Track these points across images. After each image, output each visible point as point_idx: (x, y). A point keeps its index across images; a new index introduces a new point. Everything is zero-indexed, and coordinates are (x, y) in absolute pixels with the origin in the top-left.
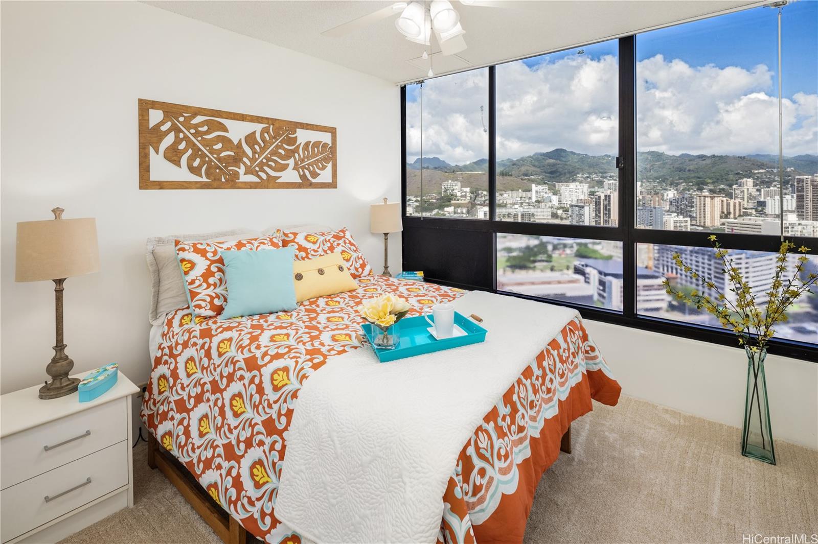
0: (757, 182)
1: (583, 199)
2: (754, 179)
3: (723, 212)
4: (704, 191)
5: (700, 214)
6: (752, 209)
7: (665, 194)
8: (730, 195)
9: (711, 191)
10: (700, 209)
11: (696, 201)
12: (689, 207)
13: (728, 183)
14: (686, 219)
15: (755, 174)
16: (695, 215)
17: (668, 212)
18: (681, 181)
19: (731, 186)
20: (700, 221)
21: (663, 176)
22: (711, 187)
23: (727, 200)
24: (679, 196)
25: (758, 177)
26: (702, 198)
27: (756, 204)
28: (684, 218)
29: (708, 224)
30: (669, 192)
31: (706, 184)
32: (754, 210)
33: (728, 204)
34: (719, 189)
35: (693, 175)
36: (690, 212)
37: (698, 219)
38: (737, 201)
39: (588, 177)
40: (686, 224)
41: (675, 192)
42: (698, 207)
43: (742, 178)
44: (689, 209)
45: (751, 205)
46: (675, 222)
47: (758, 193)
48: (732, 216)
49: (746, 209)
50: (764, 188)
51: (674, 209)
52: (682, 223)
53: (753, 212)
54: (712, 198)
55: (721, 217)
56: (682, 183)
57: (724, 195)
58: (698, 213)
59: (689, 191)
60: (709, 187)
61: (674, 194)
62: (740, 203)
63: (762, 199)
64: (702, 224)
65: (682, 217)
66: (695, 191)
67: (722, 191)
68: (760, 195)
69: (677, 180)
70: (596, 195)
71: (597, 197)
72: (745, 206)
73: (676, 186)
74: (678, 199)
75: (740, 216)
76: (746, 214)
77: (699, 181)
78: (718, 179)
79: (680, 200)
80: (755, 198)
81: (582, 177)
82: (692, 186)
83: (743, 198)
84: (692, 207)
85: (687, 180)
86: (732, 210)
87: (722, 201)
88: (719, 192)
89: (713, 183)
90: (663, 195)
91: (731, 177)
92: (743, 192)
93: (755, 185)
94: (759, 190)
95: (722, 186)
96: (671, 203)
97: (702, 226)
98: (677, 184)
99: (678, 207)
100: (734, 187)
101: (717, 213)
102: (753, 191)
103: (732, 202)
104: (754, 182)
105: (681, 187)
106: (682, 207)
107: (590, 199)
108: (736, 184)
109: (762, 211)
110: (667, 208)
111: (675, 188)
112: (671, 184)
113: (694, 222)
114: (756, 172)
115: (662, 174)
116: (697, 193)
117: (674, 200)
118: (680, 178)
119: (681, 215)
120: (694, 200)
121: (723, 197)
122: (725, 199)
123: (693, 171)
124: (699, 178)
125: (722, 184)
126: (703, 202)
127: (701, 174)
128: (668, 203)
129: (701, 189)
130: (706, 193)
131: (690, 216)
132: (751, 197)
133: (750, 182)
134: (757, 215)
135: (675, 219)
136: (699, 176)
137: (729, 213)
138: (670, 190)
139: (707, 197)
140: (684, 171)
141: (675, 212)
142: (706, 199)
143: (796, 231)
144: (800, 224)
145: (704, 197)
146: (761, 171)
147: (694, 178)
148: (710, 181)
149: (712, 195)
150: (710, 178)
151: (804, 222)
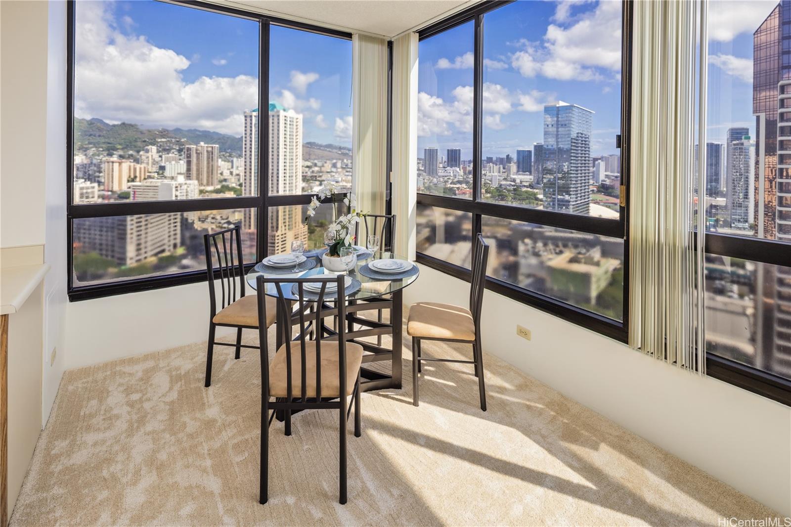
0: (160, 149)
2: (157, 146)
3: (130, 176)
4: (114, 156)
5: (108, 179)
6: (154, 172)
8: (137, 161)
9: (121, 157)
10: (108, 174)
11: (104, 166)
12: (97, 172)
13: (136, 149)
14: (93, 185)
15: (158, 142)
16: (103, 180)
18: (91, 146)
19: (138, 152)
20: (108, 186)
22: (121, 152)
23: (134, 165)
24: (87, 162)
25: (161, 145)
26: (111, 164)
27: (158, 168)
28: (91, 183)
29: (116, 188)
30: (77, 157)
31: (116, 149)
32: (156, 174)
33: (135, 169)
34: (129, 155)
35: (103, 141)
36: (98, 177)
37: (106, 184)
38: (143, 166)
40: (93, 190)
41: (84, 157)
42: (106, 172)
43: (148, 145)
44: (97, 174)
45: (154, 169)
46: (82, 188)
47: (160, 159)
48: (138, 179)
49: (150, 172)
50: (164, 154)
51: (81, 174)
53: (156, 175)
54: (120, 163)
55: (128, 181)
56: (92, 148)
57: (132, 161)
58: (106, 178)
59: (98, 157)
60: (119, 153)
61: (82, 159)
62: (145, 168)
63: (163, 164)
64: (110, 189)
65: (89, 183)
66: (105, 156)
68: (162, 160)
69: (86, 145)
72: (150, 170)
73: (85, 151)
74: (86, 164)
75: (145, 179)
76: (149, 177)
77: (109, 146)
78: (127, 145)
79: (88, 165)
80: (157, 162)
82: (103, 151)
83: (148, 164)
84: (100, 172)
85: (96, 145)
86: (138, 174)
87: (130, 167)
88: (127, 157)
89: (122, 149)
91: (139, 144)
92: (148, 157)
93: (158, 152)
94: (161, 156)
95: (131, 152)
96: (78, 169)
97: (110, 191)
98: (86, 149)
99: (85, 173)
100: (141, 153)
101: (125, 179)
102: (156, 157)
103: (138, 166)
104: (157, 149)
105: (92, 151)
106: (90, 172)
108: (143, 150)
109: (162, 174)
111: (85, 153)
112: (80, 149)
113: (102, 187)
114: (159, 140)
116: (106, 158)
118: (90, 143)
119: (89, 181)
121: (130, 162)
122: (132, 164)
124: (109, 143)
125: (132, 150)
126: (111, 167)
127: (112, 139)
129: (110, 155)
130: (115, 158)
131: (99, 183)
132: (154, 162)
133: (154, 149)
134: (159, 178)
135: (82, 185)
136: (109, 141)
137: (135, 177)
138: (78, 155)
139: (116, 162)
140: (94, 136)
141: (83, 178)
142: (114, 164)
143: (183, 189)
144: (186, 184)
145: (113, 162)
146: (163, 140)
147: (104, 143)
148: (119, 147)
149: (120, 161)
150: (120, 144)
151: (188, 182)
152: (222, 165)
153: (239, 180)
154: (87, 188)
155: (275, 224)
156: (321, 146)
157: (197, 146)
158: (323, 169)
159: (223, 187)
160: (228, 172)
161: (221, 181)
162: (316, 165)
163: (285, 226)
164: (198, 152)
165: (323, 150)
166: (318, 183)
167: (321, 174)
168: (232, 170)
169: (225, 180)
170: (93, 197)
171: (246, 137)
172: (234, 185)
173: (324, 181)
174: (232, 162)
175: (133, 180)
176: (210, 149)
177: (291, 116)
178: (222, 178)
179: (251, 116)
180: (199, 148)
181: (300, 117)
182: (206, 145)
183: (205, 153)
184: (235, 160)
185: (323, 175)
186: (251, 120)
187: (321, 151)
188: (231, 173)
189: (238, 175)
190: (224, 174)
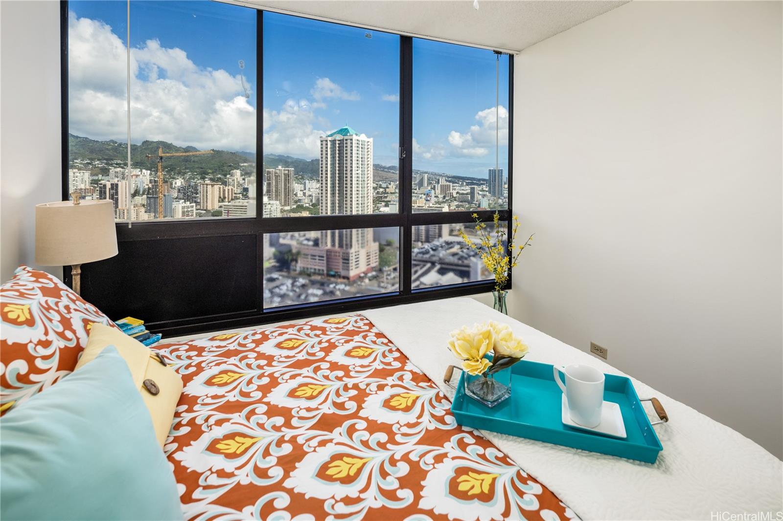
0: (243, 173)
1: (83, 188)
2: (241, 170)
3: (220, 197)
4: (206, 179)
5: (203, 199)
6: (240, 193)
7: (174, 183)
8: (225, 183)
9: (211, 179)
10: (203, 196)
11: (200, 189)
12: (194, 193)
13: (223, 173)
14: (192, 204)
15: (241, 166)
16: (199, 201)
17: (176, 199)
18: (187, 171)
19: (225, 175)
20: (203, 207)
21: (171, 165)
22: (211, 176)
23: (223, 187)
24: (186, 184)
25: (243, 169)
26: (205, 186)
27: (242, 190)
28: (190, 203)
29: (210, 207)
30: (177, 181)
31: (208, 174)
32: (241, 195)
33: (224, 191)
34: (218, 178)
35: (197, 166)
36: (195, 198)
37: (202, 205)
38: (230, 188)
39: (89, 163)
40: (192, 209)
41: (183, 181)
42: (202, 194)
43: (233, 170)
44: (194, 195)
45: (239, 191)
46: (183, 208)
47: (244, 181)
48: (227, 200)
49: (235, 194)
50: (247, 177)
51: (181, 196)
52: (189, 208)
53: (241, 196)
54: (212, 186)
55: (219, 202)
56: (188, 172)
57: (220, 183)
58: (202, 199)
59: (194, 180)
60: (210, 177)
61: (182, 182)
62: (232, 189)
63: (246, 186)
64: (205, 208)
65: (189, 203)
66: (199, 179)
67: (219, 180)
68: (245, 182)
69: (183, 170)
70: (101, 184)
71: (102, 186)
72: (236, 192)
73: (183, 175)
74: (185, 187)
75: (232, 199)
76: (236, 198)
77: (201, 171)
78: (216, 170)
79: (187, 187)
80: (241, 185)
81: (81, 164)
82: (197, 175)
83: (233, 186)
84: (197, 193)
85: (192, 170)
86: (226, 196)
87: (220, 188)
88: (217, 180)
89: (212, 173)
90: (172, 184)
91: (225, 168)
92: (233, 180)
93: (242, 175)
94: (244, 179)
95: (219, 176)
96: (179, 191)
97: (205, 210)
98: (185, 173)
99: (185, 194)
100: (228, 176)
101: (216, 199)
102: (240, 179)
103: (226, 188)
104: (241, 173)
105: (187, 176)
106: (189, 193)
107: (92, 188)
108: (229, 174)
109: (246, 195)
110: (176, 195)
111: (182, 177)
112: (179, 173)
113: (198, 207)
114: (242, 165)
115: (170, 163)
116: (200, 181)
117: (181, 187)
118: (186, 168)
120: (199, 188)
121: (220, 185)
122: (221, 186)
123: (197, 162)
124: (202, 168)
125: (220, 174)
126: (205, 189)
127: (204, 165)
128: (176, 191)
129: (203, 178)
130: (208, 181)
131: (195, 202)
132: (239, 185)
133: (238, 173)
134: (243, 198)
135: (183, 205)
136: (202, 167)
137: (225, 198)
138: (178, 179)
140: (190, 162)
141: (183, 199)
142: (208, 186)
143: (268, 209)
144: (269, 204)
145: (207, 185)
146: (245, 164)
147: (198, 168)
148: (210, 171)
149: (213, 183)
150: (210, 169)
151: (271, 202)
152: (297, 187)
153: (311, 201)
154: (188, 207)
155: (349, 242)
156: (384, 168)
157: (275, 169)
158: (387, 190)
159: (298, 206)
160: (302, 193)
161: (296, 202)
162: (381, 187)
163: (358, 244)
164: (277, 175)
165: (386, 172)
166: (383, 204)
167: (386, 195)
168: (304, 191)
169: (299, 200)
170: (192, 216)
171: (322, 161)
172: (307, 205)
173: (390, 201)
174: (305, 184)
175: (223, 201)
176: (287, 172)
177: (363, 140)
178: (296, 198)
179: (326, 141)
180: (278, 171)
181: (371, 140)
182: (283, 169)
183: (283, 176)
184: (307, 181)
185: (388, 196)
186: (327, 144)
187: (385, 173)
188: (304, 194)
189: (310, 196)
190: (298, 195)
